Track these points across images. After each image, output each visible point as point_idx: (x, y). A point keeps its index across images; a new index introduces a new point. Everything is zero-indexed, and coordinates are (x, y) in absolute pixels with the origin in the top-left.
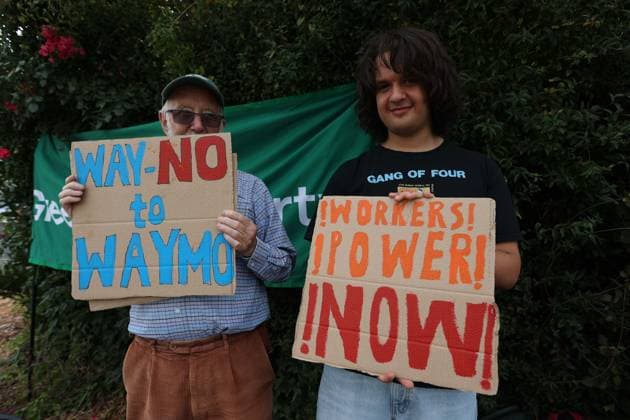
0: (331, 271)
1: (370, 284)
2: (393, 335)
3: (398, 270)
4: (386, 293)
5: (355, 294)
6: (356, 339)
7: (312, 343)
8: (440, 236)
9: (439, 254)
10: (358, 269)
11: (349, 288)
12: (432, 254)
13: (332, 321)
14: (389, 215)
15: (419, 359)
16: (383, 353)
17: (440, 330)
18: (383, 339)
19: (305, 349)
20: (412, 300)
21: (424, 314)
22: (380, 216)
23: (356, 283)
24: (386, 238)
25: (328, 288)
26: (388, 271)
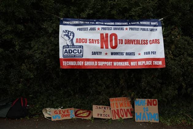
0: (114, 108)
1: (119, 109)
2: (123, 114)
3: (122, 107)
4: (121, 109)
5: (118, 110)
6: (119, 114)
7: (114, 117)
8: (125, 102)
9: (126, 104)
10: (117, 107)
11: (117, 110)
12: (125, 104)
13: (116, 114)
14: (119, 100)
15: (127, 116)
16: (123, 116)
17: (128, 112)
18: (122, 115)
19: (114, 118)
20: (124, 110)
21: (126, 111)
22: (118, 100)
23: (117, 109)
24: (119, 103)
25: (114, 110)
26: (121, 107)
